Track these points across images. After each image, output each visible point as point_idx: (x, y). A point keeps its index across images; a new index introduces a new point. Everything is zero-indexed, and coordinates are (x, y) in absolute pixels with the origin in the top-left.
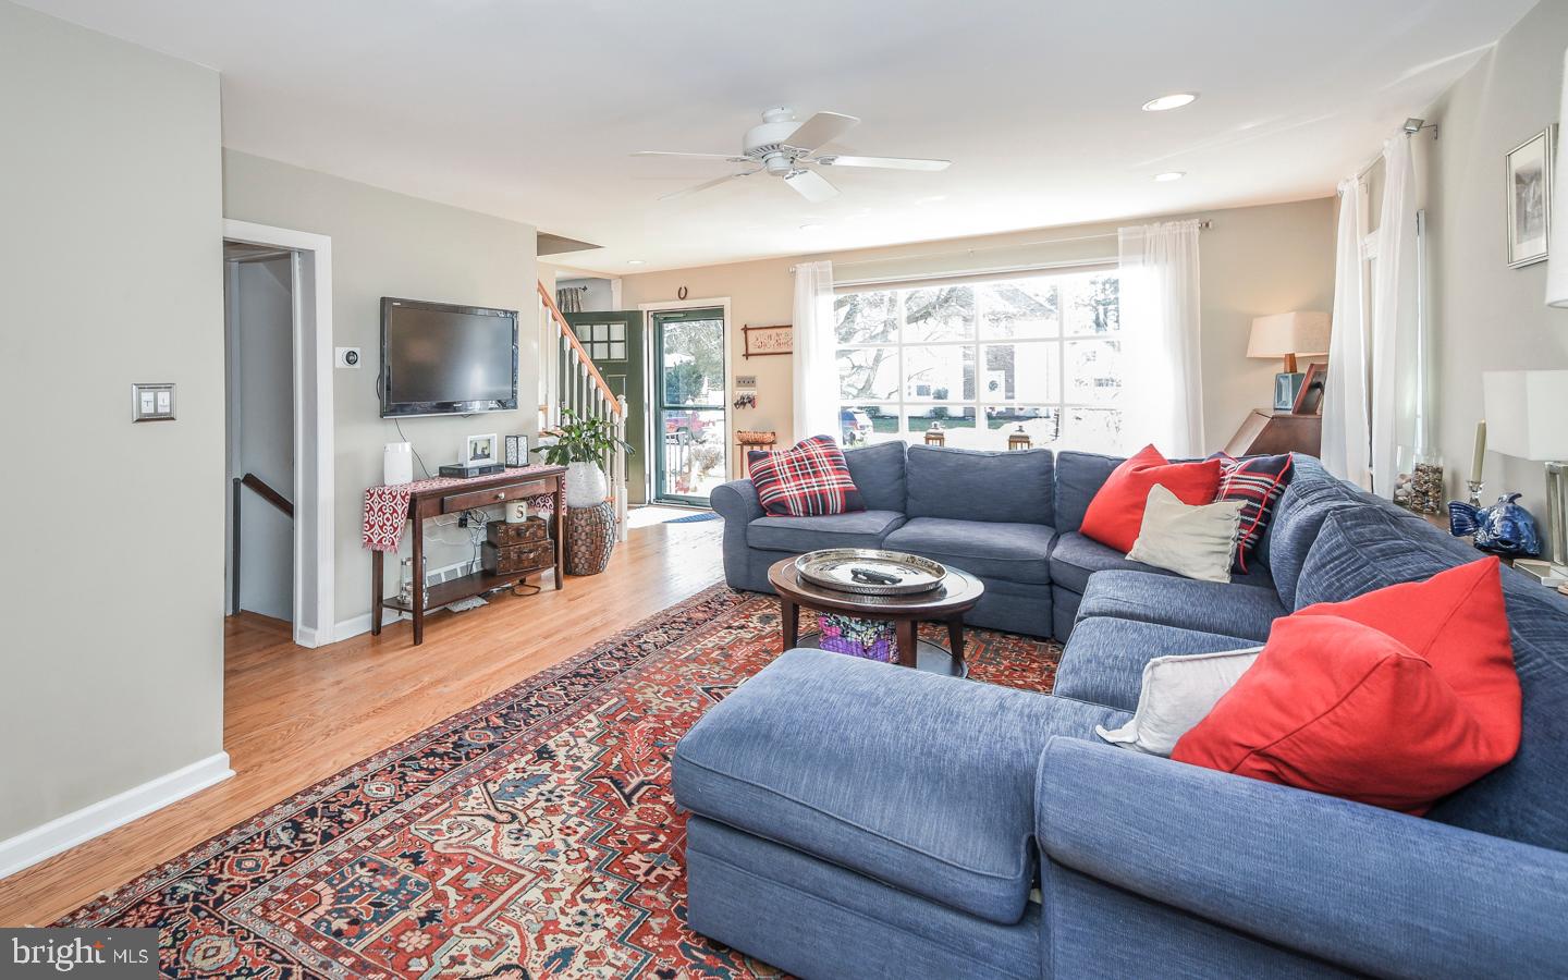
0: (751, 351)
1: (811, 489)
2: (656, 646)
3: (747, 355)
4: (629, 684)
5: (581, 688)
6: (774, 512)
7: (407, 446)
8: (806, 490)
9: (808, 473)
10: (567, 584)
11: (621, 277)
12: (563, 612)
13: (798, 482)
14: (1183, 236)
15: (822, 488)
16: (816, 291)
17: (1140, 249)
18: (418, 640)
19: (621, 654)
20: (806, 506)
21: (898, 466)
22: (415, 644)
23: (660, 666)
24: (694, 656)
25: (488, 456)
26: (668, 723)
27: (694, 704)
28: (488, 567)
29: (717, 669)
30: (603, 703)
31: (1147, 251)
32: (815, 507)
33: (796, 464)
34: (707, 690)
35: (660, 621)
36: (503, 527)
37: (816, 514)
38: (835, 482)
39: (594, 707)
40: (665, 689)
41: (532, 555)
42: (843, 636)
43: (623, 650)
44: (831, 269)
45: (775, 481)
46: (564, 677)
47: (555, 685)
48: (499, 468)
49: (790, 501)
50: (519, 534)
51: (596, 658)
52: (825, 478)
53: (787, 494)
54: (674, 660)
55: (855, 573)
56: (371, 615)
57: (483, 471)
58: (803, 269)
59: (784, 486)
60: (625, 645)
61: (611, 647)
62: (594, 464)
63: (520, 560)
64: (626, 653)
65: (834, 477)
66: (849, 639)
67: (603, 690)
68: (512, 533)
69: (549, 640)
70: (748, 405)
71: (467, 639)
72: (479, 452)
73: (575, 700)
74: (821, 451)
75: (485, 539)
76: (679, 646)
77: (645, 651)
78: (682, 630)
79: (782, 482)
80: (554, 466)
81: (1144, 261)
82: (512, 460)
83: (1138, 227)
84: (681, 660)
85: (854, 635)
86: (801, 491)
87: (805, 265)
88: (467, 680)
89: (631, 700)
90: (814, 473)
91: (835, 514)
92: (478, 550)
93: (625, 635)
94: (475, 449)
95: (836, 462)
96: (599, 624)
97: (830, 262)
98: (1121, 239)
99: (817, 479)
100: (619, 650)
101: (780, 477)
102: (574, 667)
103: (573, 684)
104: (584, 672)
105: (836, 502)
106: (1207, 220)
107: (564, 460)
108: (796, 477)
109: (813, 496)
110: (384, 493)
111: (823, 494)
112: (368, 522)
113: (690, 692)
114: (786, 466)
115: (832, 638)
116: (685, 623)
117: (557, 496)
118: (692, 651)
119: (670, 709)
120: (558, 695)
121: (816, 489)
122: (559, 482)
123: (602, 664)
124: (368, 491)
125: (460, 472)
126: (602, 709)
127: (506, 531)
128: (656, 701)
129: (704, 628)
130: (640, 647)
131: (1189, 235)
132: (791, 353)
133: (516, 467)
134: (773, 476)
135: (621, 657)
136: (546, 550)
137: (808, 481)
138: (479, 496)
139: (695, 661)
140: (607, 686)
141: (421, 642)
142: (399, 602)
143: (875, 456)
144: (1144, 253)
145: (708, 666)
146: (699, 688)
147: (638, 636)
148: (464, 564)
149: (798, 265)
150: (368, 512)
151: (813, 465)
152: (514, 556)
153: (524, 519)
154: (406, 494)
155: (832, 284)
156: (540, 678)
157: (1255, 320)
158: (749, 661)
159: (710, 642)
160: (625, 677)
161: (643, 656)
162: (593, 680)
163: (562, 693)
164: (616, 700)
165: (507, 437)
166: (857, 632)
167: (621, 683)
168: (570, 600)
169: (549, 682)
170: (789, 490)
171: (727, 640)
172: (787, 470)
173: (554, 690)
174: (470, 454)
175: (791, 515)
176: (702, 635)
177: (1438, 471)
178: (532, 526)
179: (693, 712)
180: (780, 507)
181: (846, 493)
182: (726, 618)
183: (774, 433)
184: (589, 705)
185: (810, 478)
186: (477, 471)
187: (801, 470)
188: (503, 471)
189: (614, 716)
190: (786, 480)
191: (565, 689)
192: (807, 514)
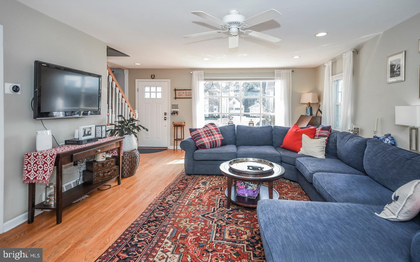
0: (177, 97)
1: (212, 140)
2: (173, 201)
3: (176, 98)
4: (173, 220)
5: (154, 227)
6: (201, 148)
7: (49, 132)
8: (211, 140)
9: (211, 135)
10: (123, 181)
11: (128, 69)
12: (126, 194)
13: (208, 138)
14: (288, 73)
15: (215, 139)
16: (199, 79)
17: (279, 76)
18: (59, 221)
19: (162, 208)
20: (210, 145)
21: (234, 131)
22: (58, 223)
23: (180, 209)
24: (190, 203)
25: (90, 135)
26: (199, 234)
27: (203, 223)
28: (86, 180)
29: (201, 206)
30: (168, 233)
31: (281, 76)
32: (214, 145)
33: (207, 132)
34: (203, 216)
35: (169, 191)
36: (96, 164)
37: (213, 147)
38: (218, 137)
39: (165, 235)
40: (188, 220)
41: (109, 173)
42: (246, 188)
43: (162, 206)
44: (203, 74)
45: (201, 138)
46: (144, 224)
47: (142, 229)
48: (96, 139)
49: (206, 144)
50: (103, 166)
51: (153, 212)
52: (216, 136)
53: (205, 142)
54: (184, 206)
55: (248, 167)
56: (27, 213)
57: (89, 141)
58: (195, 73)
59: (204, 139)
60: (161, 204)
61: (156, 206)
62: (133, 135)
63: (104, 176)
64: (164, 207)
65: (218, 136)
66: (248, 189)
67: (164, 226)
68: (100, 165)
69: (127, 208)
70: (176, 114)
71: (86, 215)
72: (86, 133)
73: (155, 234)
74: (213, 128)
75: (85, 169)
76: (182, 200)
77: (171, 205)
78: (179, 193)
79: (203, 138)
80: (117, 137)
81: (280, 79)
82: (99, 135)
83: (279, 70)
84: (186, 206)
85: (250, 187)
86: (209, 141)
87: (196, 71)
88: (96, 237)
89: (178, 228)
90: (212, 135)
91: (218, 147)
92: (82, 174)
93: (159, 199)
94: (85, 132)
95: (218, 131)
96: (145, 197)
97: (203, 71)
98: (275, 72)
99: (214, 137)
100: (160, 206)
101: (202, 136)
102: (146, 218)
103: (149, 226)
104: (151, 220)
105: (219, 143)
106: (293, 70)
107: (122, 134)
108: (207, 136)
109: (213, 142)
110: (38, 155)
111: (216, 141)
112: (27, 170)
113: (198, 218)
114: (203, 133)
115: (242, 189)
116: (178, 190)
117: (119, 149)
118: (188, 201)
119: (196, 228)
120: (146, 233)
121: (214, 140)
122: (121, 143)
123: (157, 214)
124: (27, 155)
125: (78, 142)
126: (169, 235)
127: (97, 165)
128: (188, 226)
129: (186, 191)
130: (167, 203)
131: (289, 73)
132: (191, 98)
133: (101, 138)
134: (200, 136)
135: (163, 209)
136: (115, 170)
137: (211, 137)
138: (89, 152)
139: (191, 204)
140: (164, 223)
141: (61, 222)
142: (45, 205)
143: (228, 129)
144: (280, 77)
145: (197, 206)
146: (200, 216)
147: (165, 199)
148: (75, 181)
149: (193, 71)
150: (27, 165)
151: (212, 132)
152: (101, 175)
153: (105, 159)
154: (54, 155)
155: (203, 78)
156: (134, 227)
157: (302, 95)
158: (209, 201)
159: (192, 196)
160: (170, 218)
161: (171, 207)
162: (157, 222)
163: (147, 232)
164: (172, 230)
165: (96, 126)
166: (251, 186)
167: (169, 221)
168: (127, 189)
169: (138, 228)
170: (206, 140)
171: (197, 194)
172: (204, 134)
173: (142, 232)
174: (82, 134)
175: (206, 148)
176: (187, 194)
177: (358, 129)
178: (109, 162)
179: (204, 227)
180: (203, 146)
181: (222, 140)
182: (191, 186)
183: (185, 123)
184: (162, 235)
185: (211, 136)
186: (86, 141)
187: (208, 134)
188: (98, 140)
189: (175, 237)
190: (204, 137)
191: (147, 230)
192: (211, 147)
